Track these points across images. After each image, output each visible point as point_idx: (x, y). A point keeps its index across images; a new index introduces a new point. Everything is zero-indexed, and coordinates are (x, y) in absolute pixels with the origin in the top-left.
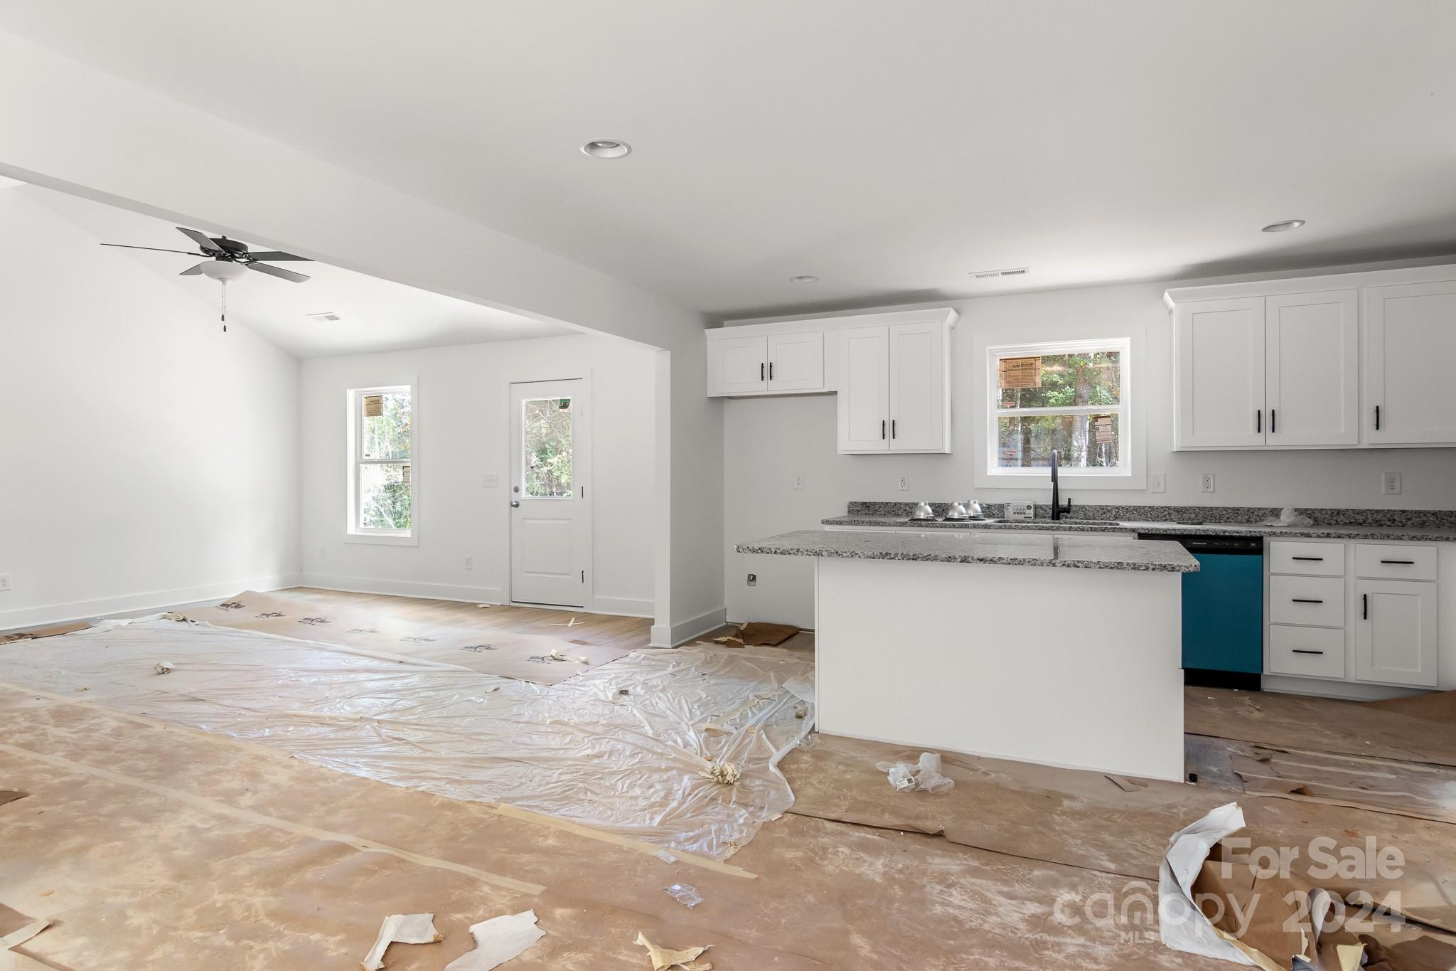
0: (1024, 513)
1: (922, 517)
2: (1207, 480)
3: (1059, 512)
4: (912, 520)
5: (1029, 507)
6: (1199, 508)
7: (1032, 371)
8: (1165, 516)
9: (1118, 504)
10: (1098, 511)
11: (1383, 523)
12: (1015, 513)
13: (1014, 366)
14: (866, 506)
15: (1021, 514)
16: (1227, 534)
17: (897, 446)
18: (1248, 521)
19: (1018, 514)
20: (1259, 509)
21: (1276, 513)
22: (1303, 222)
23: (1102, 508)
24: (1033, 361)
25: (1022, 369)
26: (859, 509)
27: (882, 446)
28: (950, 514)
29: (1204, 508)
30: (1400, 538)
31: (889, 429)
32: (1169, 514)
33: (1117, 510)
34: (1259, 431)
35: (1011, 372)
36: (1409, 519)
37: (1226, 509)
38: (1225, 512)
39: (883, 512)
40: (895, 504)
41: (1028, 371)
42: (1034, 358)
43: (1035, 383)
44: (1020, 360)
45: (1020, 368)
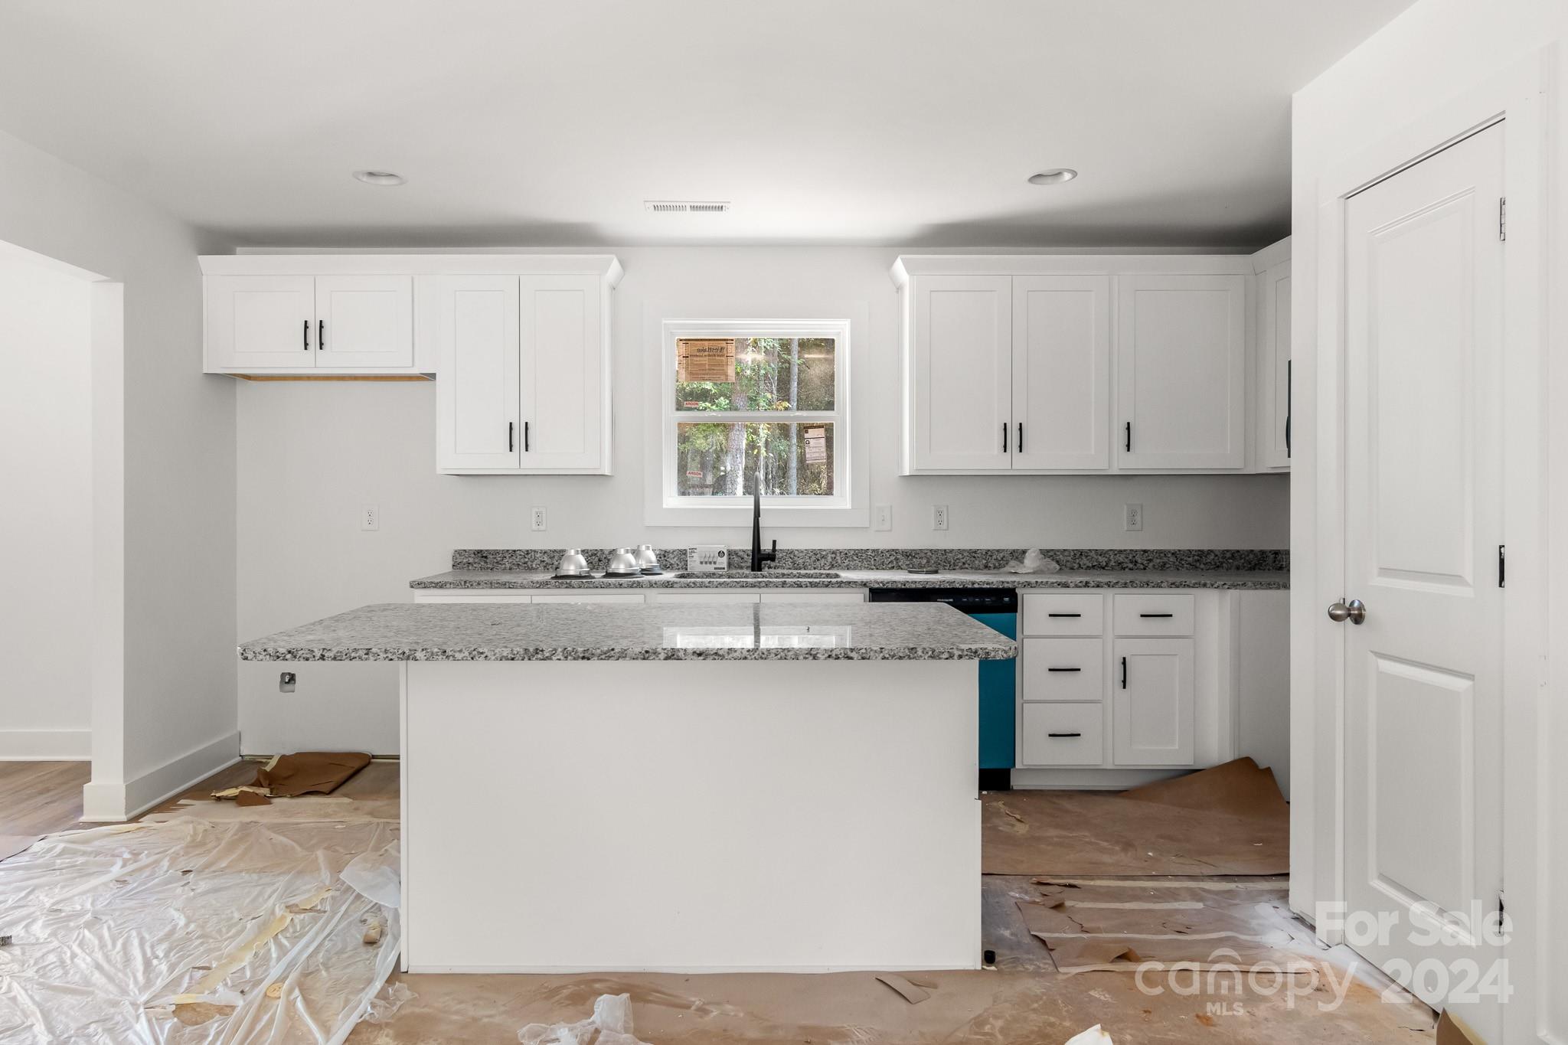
0: (715, 563)
1: (572, 573)
2: (940, 513)
3: (760, 559)
4: (556, 577)
5: (721, 554)
6: (931, 550)
7: (723, 358)
8: (891, 562)
9: (834, 547)
10: (810, 557)
11: (1125, 565)
12: (701, 563)
13: (699, 350)
14: (482, 555)
15: (710, 563)
16: (976, 586)
17: (531, 462)
18: (986, 567)
19: (706, 563)
20: (998, 551)
21: (1019, 555)
22: (1074, 174)
23: (815, 552)
24: (724, 344)
25: (709, 355)
26: (471, 560)
27: (508, 463)
28: (613, 567)
29: (937, 551)
30: (1159, 586)
31: (520, 436)
32: (897, 559)
33: (833, 556)
34: (1005, 451)
35: (695, 359)
36: (1150, 560)
37: (961, 551)
38: (960, 556)
39: (508, 566)
40: (528, 552)
41: (719, 358)
42: (725, 340)
43: (727, 376)
44: (706, 343)
45: (706, 353)
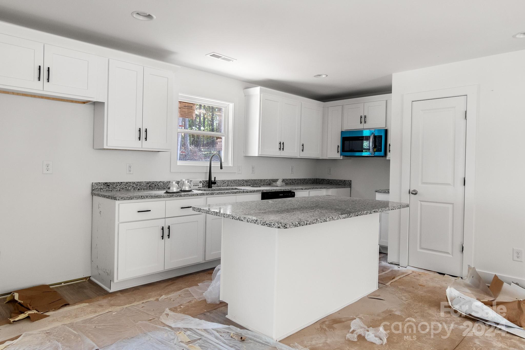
0: (198, 185)
2: (253, 168)
3: (210, 183)
4: (167, 192)
5: (200, 182)
6: (252, 180)
7: (192, 110)
8: (242, 184)
9: (228, 179)
10: (222, 183)
11: (291, 183)
12: (194, 186)
13: (184, 106)
14: (107, 185)
17: (146, 145)
18: (264, 185)
20: (266, 180)
23: (223, 181)
26: (102, 187)
28: (183, 188)
31: (143, 134)
32: (244, 183)
33: (228, 182)
34: (280, 150)
35: (183, 109)
36: (296, 182)
37: (258, 180)
39: (118, 189)
40: (127, 183)
41: (190, 110)
42: (193, 104)
43: (193, 117)
44: (187, 104)
45: (187, 108)
